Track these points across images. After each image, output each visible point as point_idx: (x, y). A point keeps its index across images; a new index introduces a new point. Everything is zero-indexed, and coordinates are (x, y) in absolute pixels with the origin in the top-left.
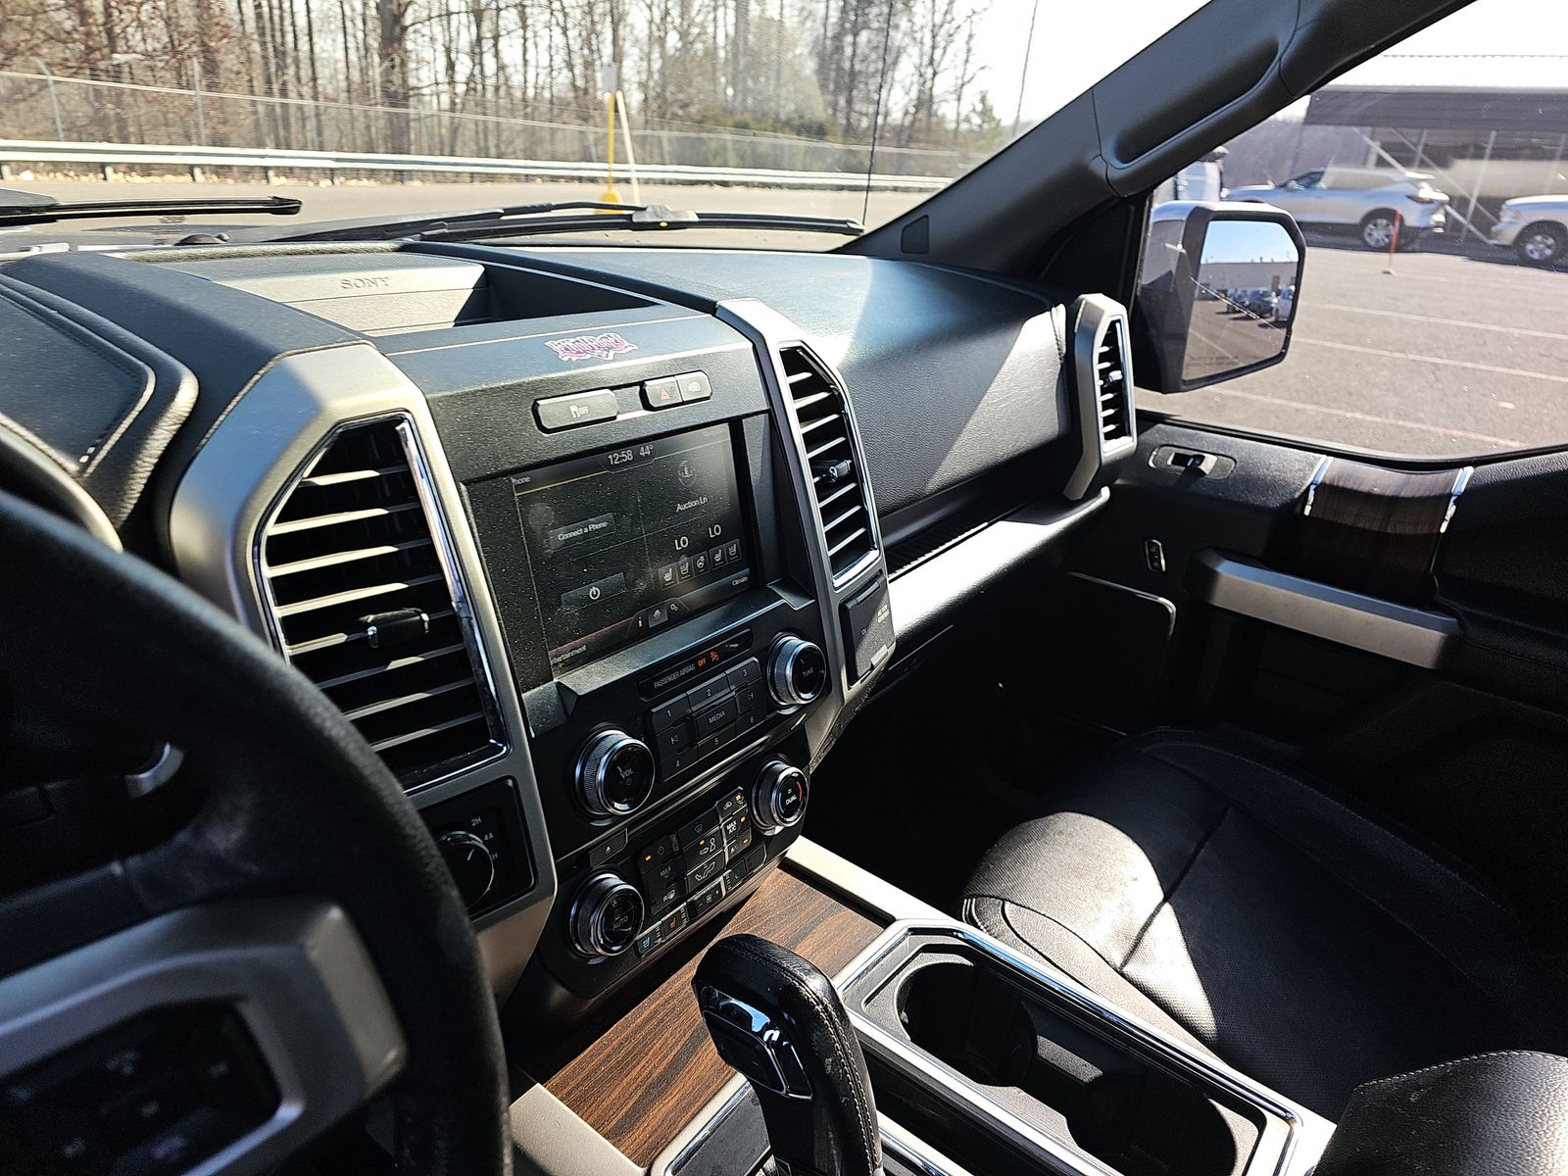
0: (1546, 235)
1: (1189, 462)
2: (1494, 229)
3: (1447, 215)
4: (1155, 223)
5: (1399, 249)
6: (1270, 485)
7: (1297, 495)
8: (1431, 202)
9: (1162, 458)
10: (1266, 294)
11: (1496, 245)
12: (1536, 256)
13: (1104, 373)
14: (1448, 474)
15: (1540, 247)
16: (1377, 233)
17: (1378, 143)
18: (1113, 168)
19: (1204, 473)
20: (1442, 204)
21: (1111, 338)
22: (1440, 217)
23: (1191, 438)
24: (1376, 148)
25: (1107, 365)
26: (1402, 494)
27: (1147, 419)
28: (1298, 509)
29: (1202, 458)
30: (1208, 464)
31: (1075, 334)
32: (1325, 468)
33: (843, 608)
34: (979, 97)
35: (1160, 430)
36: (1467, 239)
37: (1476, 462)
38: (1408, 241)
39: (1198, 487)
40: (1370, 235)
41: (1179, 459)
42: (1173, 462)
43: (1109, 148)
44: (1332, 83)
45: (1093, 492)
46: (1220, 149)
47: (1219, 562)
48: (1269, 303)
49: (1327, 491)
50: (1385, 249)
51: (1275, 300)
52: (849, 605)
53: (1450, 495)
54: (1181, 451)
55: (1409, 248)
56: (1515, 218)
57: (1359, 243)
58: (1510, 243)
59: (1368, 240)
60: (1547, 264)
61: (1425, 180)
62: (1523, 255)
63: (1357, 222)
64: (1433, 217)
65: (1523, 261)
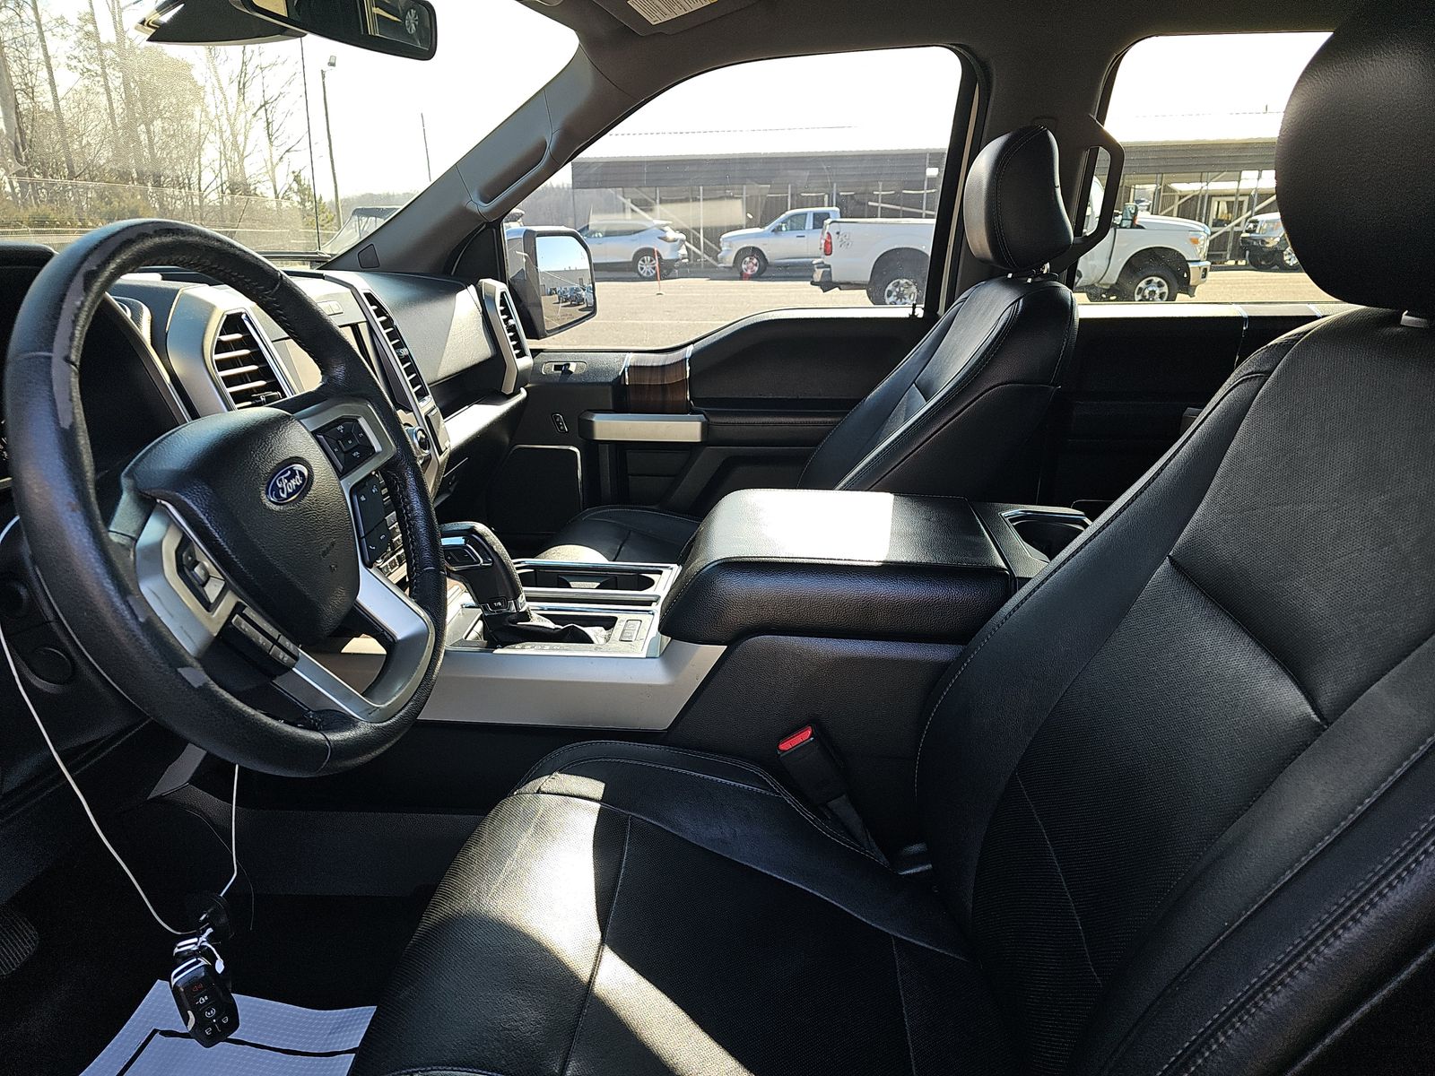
0: (752, 256)
1: (563, 368)
2: (719, 256)
3: (687, 248)
4: (508, 240)
5: (664, 277)
6: (607, 371)
7: (620, 373)
8: (675, 241)
9: (548, 369)
10: (577, 290)
11: (725, 267)
12: (749, 272)
13: (506, 321)
14: (684, 349)
15: (750, 265)
16: (646, 267)
17: (629, 200)
18: (483, 208)
19: (572, 372)
20: (682, 241)
21: (503, 302)
22: (683, 251)
23: (560, 357)
24: (628, 203)
25: (505, 317)
26: (667, 363)
27: (535, 352)
28: (623, 383)
29: (569, 365)
30: (572, 368)
31: (484, 300)
32: (630, 359)
33: (426, 417)
34: (291, 177)
35: (542, 356)
36: (705, 266)
37: (693, 343)
38: (667, 270)
39: (571, 379)
40: (642, 269)
41: (557, 368)
42: (555, 370)
43: (475, 196)
44: (580, 156)
45: (517, 392)
46: (514, 211)
47: (592, 416)
48: (581, 295)
49: (633, 369)
50: (654, 278)
51: (584, 294)
52: (429, 415)
53: (686, 359)
54: (557, 364)
55: (670, 276)
56: (730, 246)
57: (636, 275)
58: (731, 265)
59: (642, 272)
60: (757, 277)
61: (667, 225)
62: (742, 273)
63: (631, 260)
64: (679, 252)
65: (742, 277)
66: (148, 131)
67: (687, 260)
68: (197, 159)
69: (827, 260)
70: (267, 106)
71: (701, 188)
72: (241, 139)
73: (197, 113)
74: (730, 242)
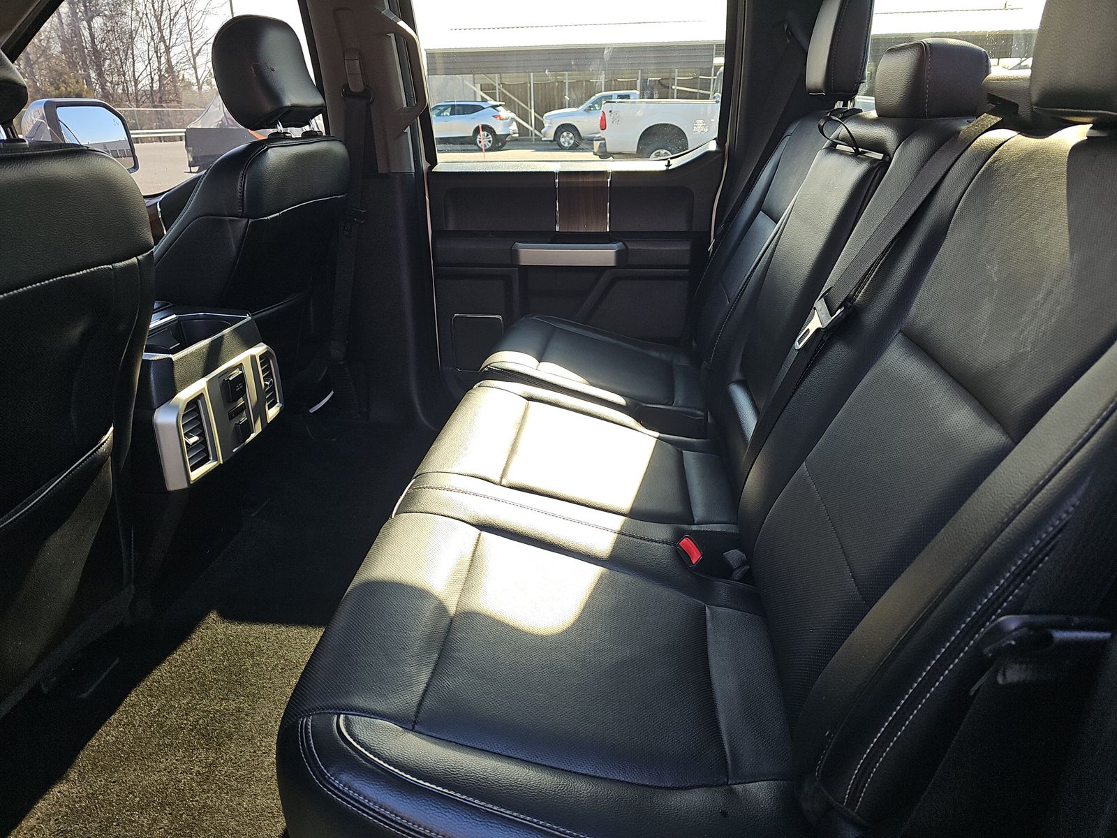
0: (568, 131)
2: (544, 131)
11: (547, 141)
12: (566, 144)
15: (567, 139)
16: (483, 141)
38: (500, 143)
50: (491, 150)
55: (503, 148)
56: (551, 123)
57: (476, 148)
58: (552, 139)
59: (480, 145)
60: (574, 148)
61: (500, 105)
62: (560, 145)
63: (471, 135)
64: (510, 128)
65: (562, 148)
66: (90, 28)
67: (517, 135)
68: (130, 52)
69: (603, 134)
70: (187, 5)
71: (532, 74)
72: (166, 33)
73: (129, 11)
74: (551, 119)
